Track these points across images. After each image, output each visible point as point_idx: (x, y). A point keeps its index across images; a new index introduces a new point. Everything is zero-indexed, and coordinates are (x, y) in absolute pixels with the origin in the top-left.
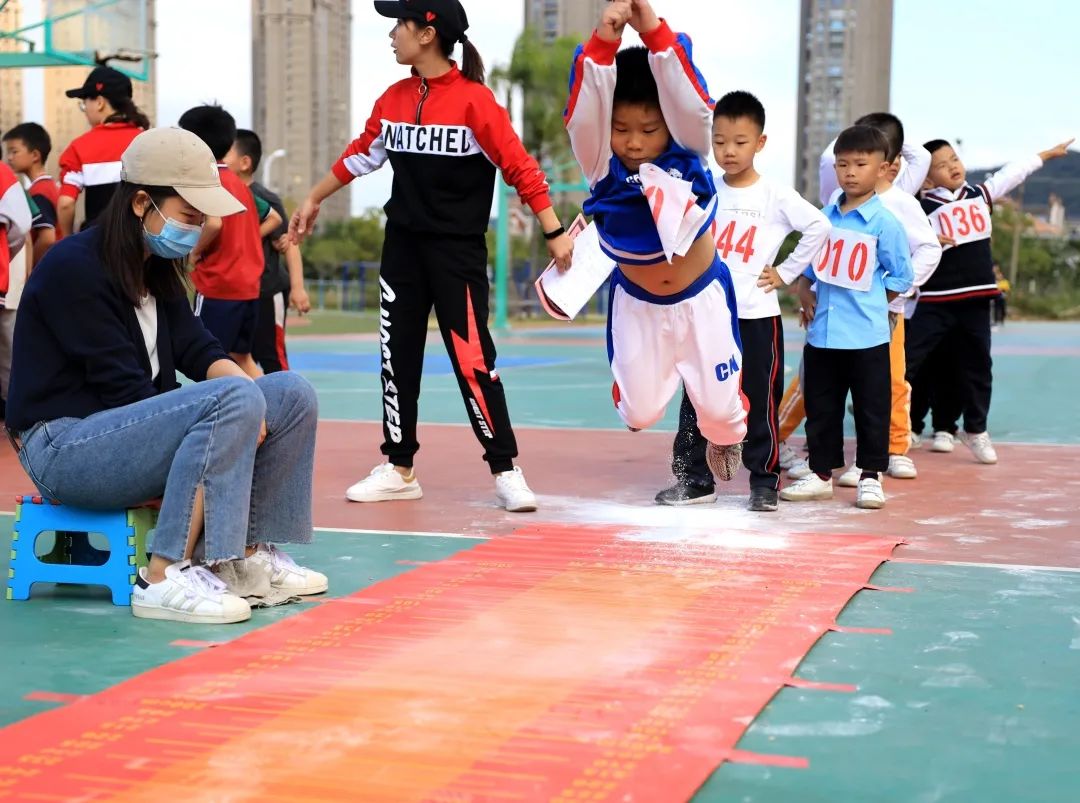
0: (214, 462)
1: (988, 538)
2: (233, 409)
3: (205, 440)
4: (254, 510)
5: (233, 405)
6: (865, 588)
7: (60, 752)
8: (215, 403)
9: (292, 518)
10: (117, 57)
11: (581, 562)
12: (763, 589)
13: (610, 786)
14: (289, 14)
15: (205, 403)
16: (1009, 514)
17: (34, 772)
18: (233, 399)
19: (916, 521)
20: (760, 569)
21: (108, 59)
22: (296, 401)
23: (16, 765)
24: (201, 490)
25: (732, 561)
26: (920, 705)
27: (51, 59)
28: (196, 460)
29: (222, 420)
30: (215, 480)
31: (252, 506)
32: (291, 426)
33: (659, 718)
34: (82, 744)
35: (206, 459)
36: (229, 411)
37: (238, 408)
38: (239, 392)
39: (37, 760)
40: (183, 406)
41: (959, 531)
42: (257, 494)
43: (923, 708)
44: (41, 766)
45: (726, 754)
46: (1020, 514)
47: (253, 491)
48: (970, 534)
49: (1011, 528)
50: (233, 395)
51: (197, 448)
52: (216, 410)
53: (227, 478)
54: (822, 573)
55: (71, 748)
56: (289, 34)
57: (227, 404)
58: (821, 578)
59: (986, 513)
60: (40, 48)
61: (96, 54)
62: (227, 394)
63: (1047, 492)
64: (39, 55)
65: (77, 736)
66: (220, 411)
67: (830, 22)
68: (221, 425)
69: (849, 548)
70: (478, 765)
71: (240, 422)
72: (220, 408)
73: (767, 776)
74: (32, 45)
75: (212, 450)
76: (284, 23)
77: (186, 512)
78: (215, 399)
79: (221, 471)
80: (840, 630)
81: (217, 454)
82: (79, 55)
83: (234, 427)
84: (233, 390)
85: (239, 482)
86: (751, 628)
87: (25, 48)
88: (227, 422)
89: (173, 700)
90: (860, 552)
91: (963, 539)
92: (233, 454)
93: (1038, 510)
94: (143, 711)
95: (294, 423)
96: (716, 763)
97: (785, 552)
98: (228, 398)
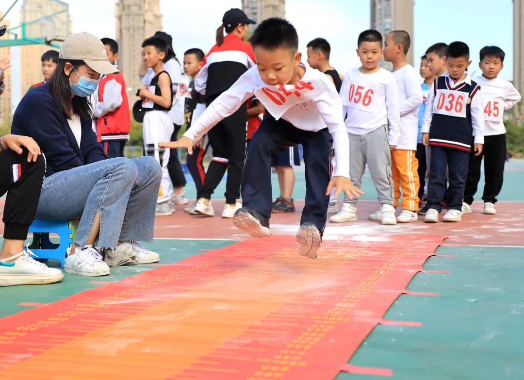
0: (107, 200)
1: (489, 236)
2: (120, 174)
3: (104, 189)
4: (125, 223)
5: (120, 171)
6: (433, 256)
7: (37, 326)
8: (112, 170)
9: (144, 228)
10: (56, 40)
11: (290, 248)
12: (382, 256)
13: (322, 335)
14: (133, 27)
15: (107, 169)
16: (495, 227)
17: (24, 334)
18: (121, 169)
19: (451, 230)
20: (379, 249)
21: (51, 41)
22: (151, 171)
23: (15, 331)
24: (99, 213)
25: (364, 246)
26: (473, 300)
27: (25, 41)
28: (98, 198)
29: (113, 178)
30: (107, 208)
31: (125, 221)
32: (148, 184)
33: (341, 307)
34: (48, 322)
35: (103, 197)
36: (117, 174)
37: (122, 173)
38: (124, 166)
39: (26, 329)
40: (98, 169)
41: (473, 233)
42: (128, 216)
43: (474, 301)
44: (28, 331)
45: (379, 321)
46: (501, 227)
47: (126, 214)
48: (478, 235)
49: (497, 232)
50: (121, 167)
51: (100, 192)
52: (111, 173)
53: (113, 208)
54: (410, 250)
55: (43, 324)
56: (133, 36)
57: (118, 170)
58: (410, 252)
59: (484, 227)
60: (20, 37)
61: (46, 39)
62: (118, 165)
63: (512, 218)
64: (20, 40)
65: (45, 319)
66: (113, 174)
67: (385, 24)
68: (112, 182)
69: (421, 240)
70: (252, 328)
71: (122, 181)
72: (114, 172)
73: (402, 330)
74: (16, 36)
75: (107, 193)
76: (131, 31)
77: (91, 222)
78: (112, 167)
79: (110, 204)
80: (425, 272)
81: (109, 196)
82: (38, 39)
83: (119, 183)
84: (122, 164)
85: (118, 211)
86: (379, 272)
87: (12, 37)
88: (116, 180)
89: (93, 304)
90: (427, 242)
91: (476, 237)
92: (118, 196)
93: (509, 225)
94: (78, 309)
95: (149, 182)
96: (375, 325)
97: (390, 243)
98: (119, 167)
